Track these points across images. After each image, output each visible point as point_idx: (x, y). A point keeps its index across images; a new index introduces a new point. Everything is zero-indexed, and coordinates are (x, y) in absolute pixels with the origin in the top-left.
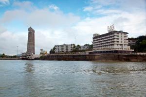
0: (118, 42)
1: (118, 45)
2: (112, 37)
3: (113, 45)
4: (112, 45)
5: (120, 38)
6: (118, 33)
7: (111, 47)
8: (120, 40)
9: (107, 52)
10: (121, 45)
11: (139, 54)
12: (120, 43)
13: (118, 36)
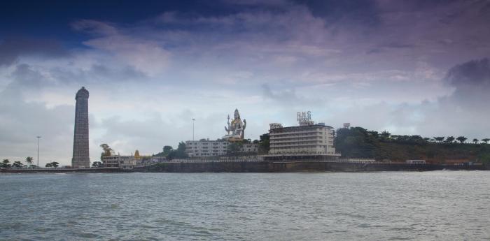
0: (321, 142)
1: (321, 146)
2: (311, 133)
3: (315, 146)
4: (312, 146)
5: (323, 135)
6: (321, 129)
7: (310, 150)
8: (323, 140)
9: (305, 158)
10: (325, 146)
11: (351, 160)
12: (324, 144)
13: (321, 133)
